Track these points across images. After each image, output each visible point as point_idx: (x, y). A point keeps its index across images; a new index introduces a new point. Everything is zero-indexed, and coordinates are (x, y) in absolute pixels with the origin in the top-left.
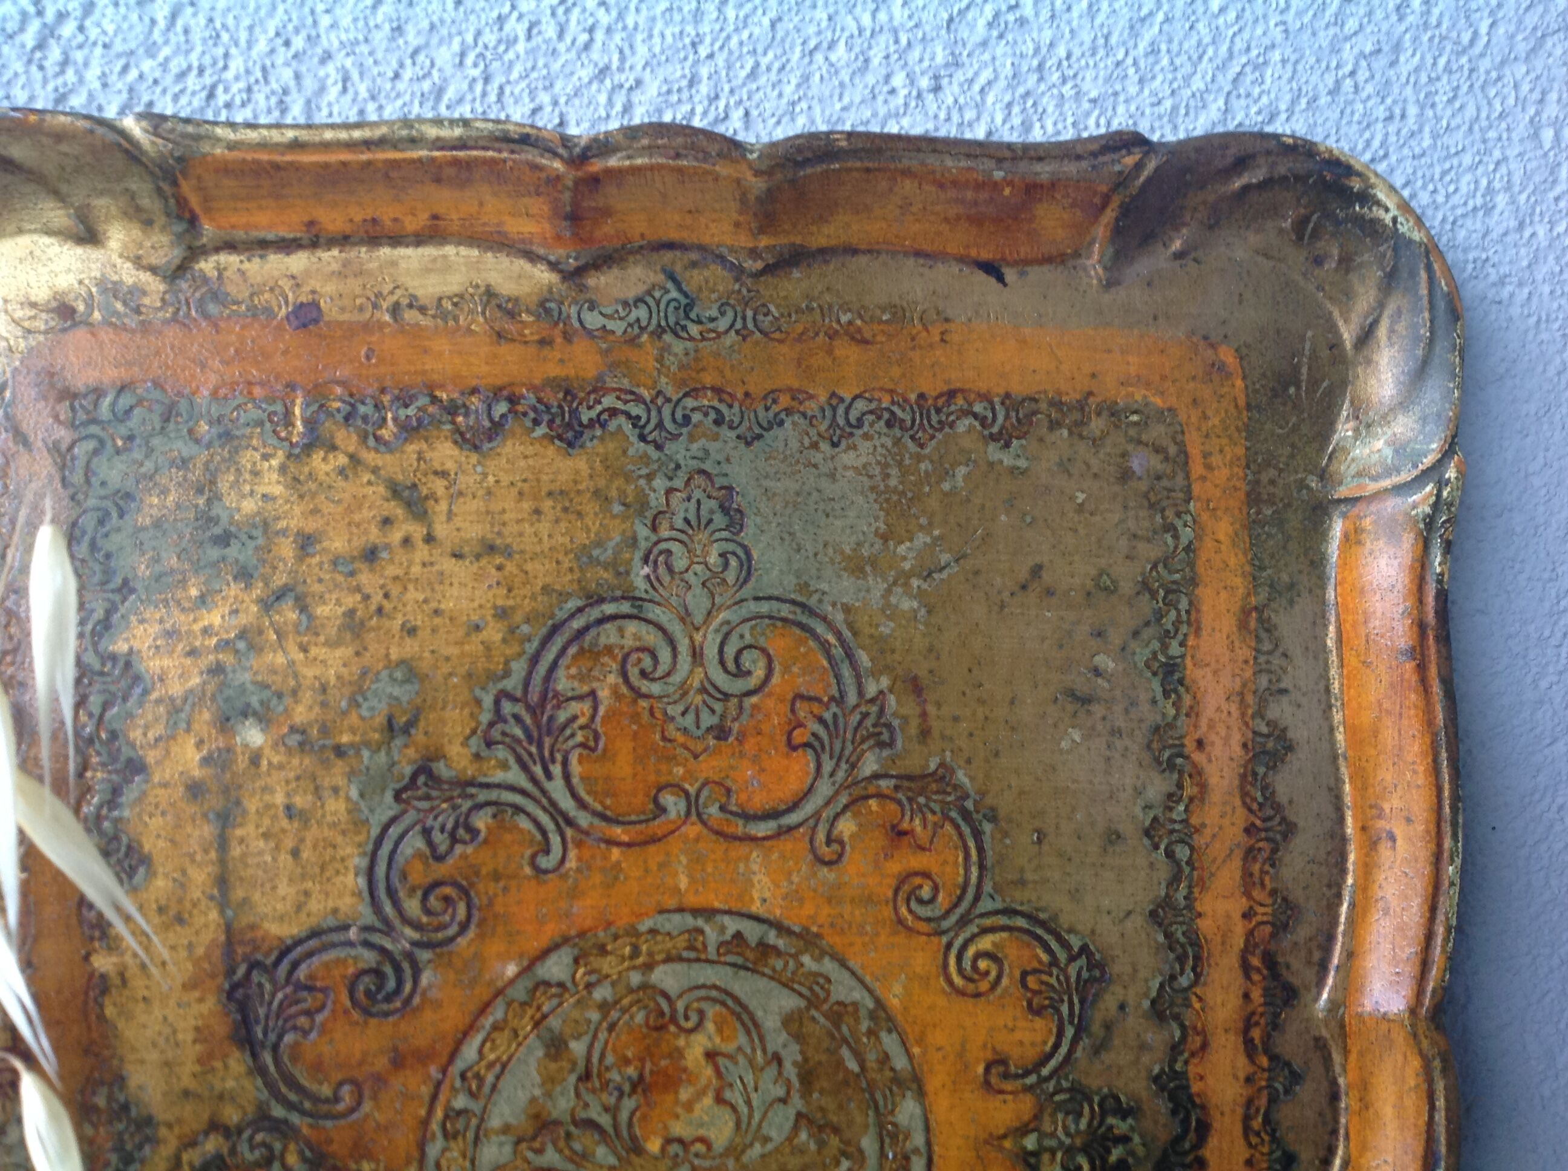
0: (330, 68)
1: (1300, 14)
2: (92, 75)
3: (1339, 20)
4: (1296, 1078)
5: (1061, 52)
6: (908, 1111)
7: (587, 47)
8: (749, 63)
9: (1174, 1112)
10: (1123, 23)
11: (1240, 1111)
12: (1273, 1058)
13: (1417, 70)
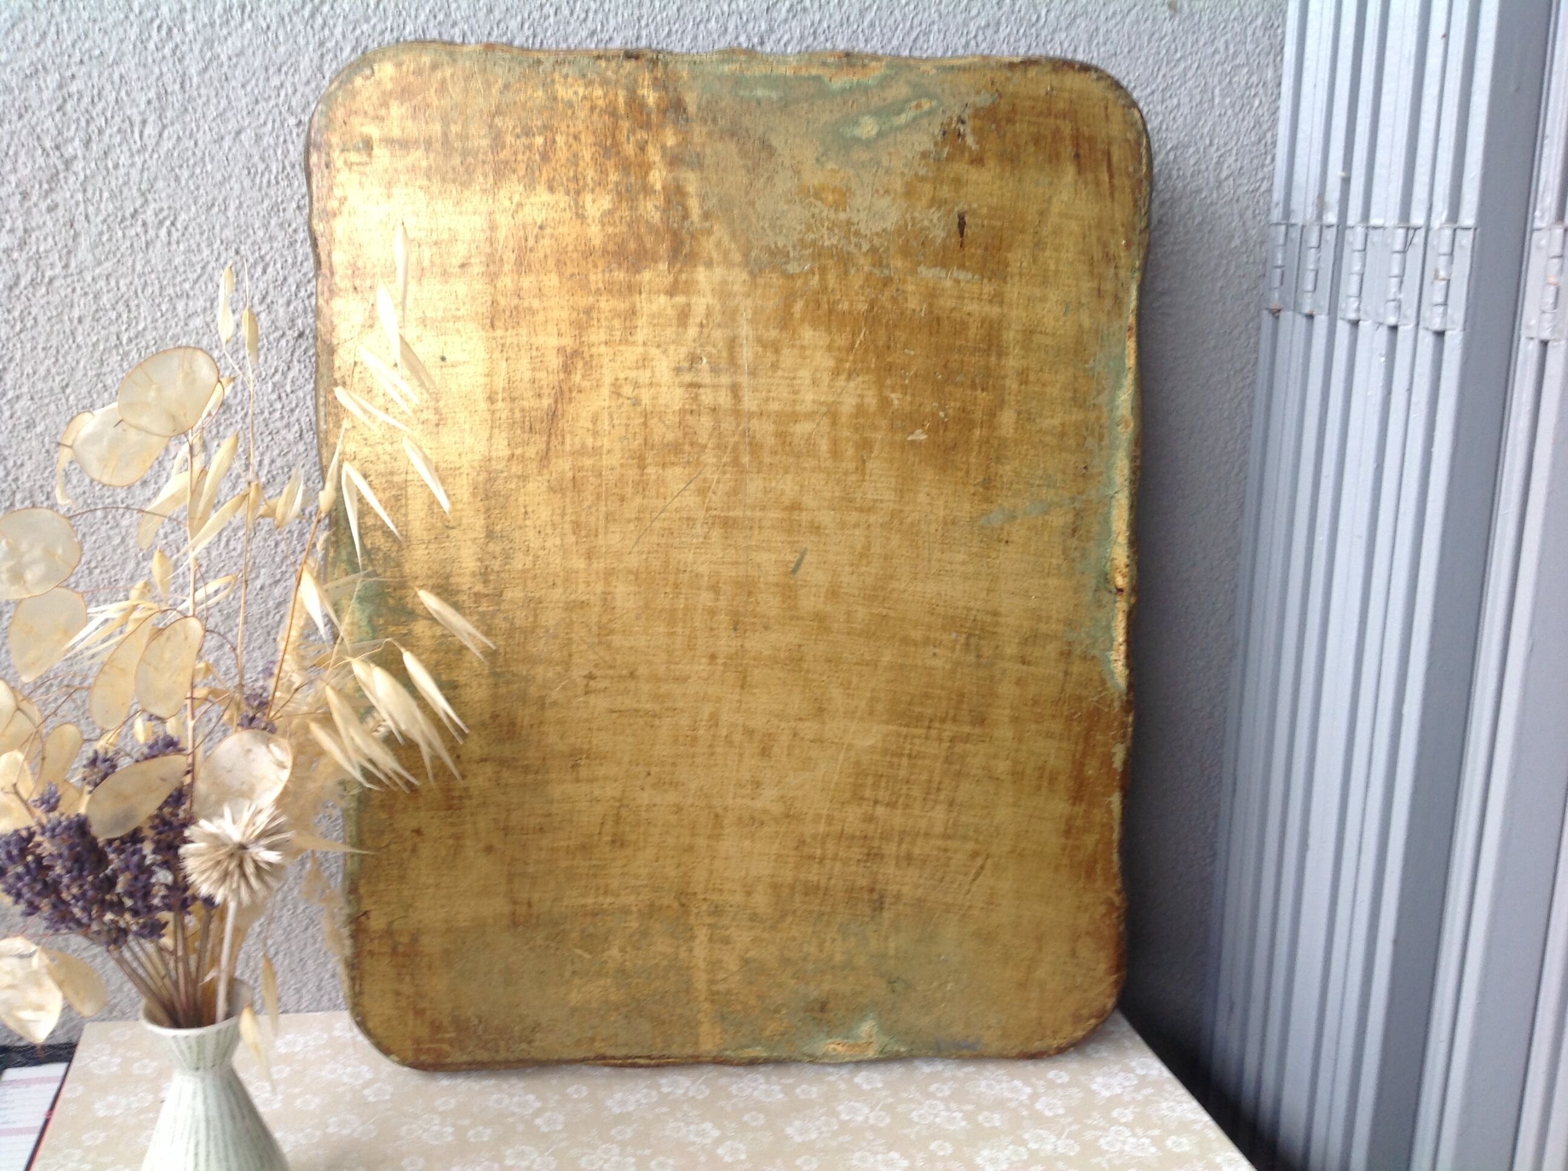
5: (825, 25)
7: (585, 20)
13: (1009, 35)
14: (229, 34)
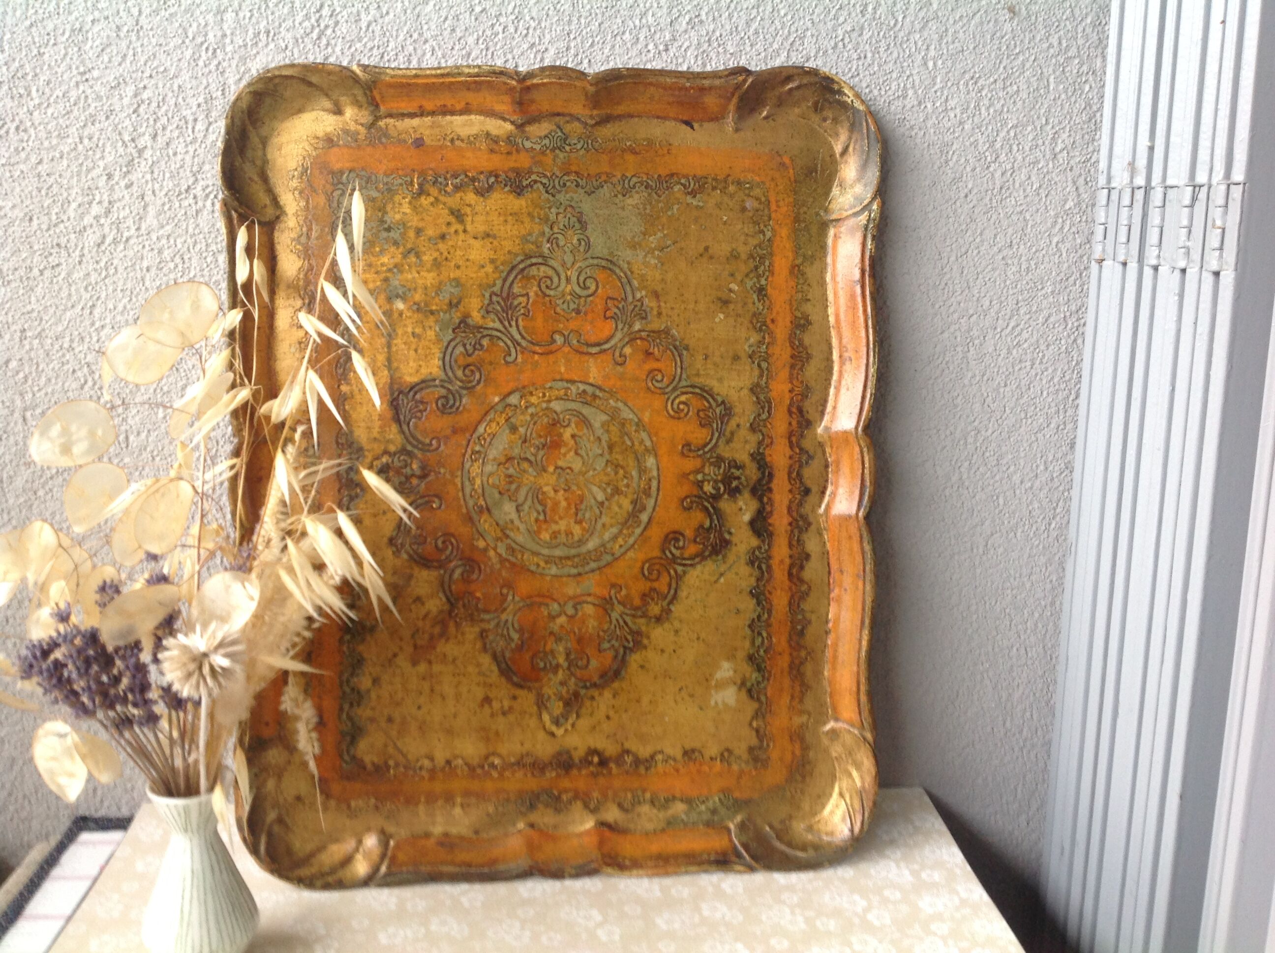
0: (427, 46)
1: (819, 15)
2: (338, 49)
3: (836, 18)
4: (810, 457)
5: (718, 34)
6: (651, 462)
7: (526, 35)
8: (590, 41)
9: (759, 469)
10: (743, 21)
11: (786, 470)
12: (801, 449)
13: (871, 37)
14: (258, 53)
